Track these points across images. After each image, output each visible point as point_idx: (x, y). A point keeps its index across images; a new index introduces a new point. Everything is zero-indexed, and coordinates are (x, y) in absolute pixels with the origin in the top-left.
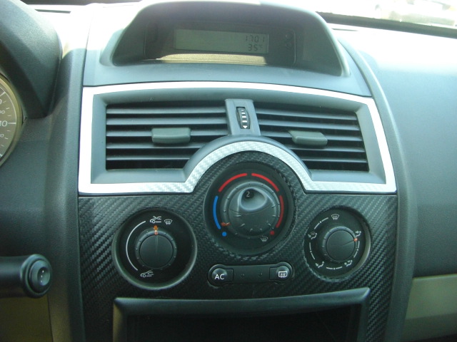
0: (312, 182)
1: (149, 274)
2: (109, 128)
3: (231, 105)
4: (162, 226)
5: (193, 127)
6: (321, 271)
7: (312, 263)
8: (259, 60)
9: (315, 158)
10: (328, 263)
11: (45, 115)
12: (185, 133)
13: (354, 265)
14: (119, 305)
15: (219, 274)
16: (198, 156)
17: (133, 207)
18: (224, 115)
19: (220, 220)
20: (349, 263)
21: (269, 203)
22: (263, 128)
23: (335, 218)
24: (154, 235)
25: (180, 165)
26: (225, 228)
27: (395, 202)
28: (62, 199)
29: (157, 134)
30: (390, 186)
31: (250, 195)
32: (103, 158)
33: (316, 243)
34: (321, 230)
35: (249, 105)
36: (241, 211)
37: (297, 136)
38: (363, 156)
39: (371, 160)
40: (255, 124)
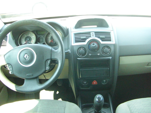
0: (102, 42)
1: (81, 55)
2: (75, 37)
3: (91, 33)
4: (83, 49)
5: (86, 36)
6: (104, 55)
7: (103, 54)
8: (96, 26)
9: (103, 39)
10: (105, 53)
11: (66, 36)
12: (85, 37)
13: (109, 54)
14: (78, 59)
15: (90, 55)
16: (87, 40)
17: (79, 47)
18: (90, 35)
19: (90, 48)
20: (108, 54)
21: (96, 45)
22: (95, 36)
23: (106, 47)
24: (82, 50)
25: (85, 41)
26: (91, 49)
27: (115, 45)
28: (70, 46)
29: (81, 38)
30: (114, 43)
31: (93, 44)
32: (75, 41)
33: (103, 51)
34: (104, 49)
35: (94, 33)
36: (92, 46)
37: (101, 37)
38: (111, 39)
39: (112, 40)
40: (94, 35)
